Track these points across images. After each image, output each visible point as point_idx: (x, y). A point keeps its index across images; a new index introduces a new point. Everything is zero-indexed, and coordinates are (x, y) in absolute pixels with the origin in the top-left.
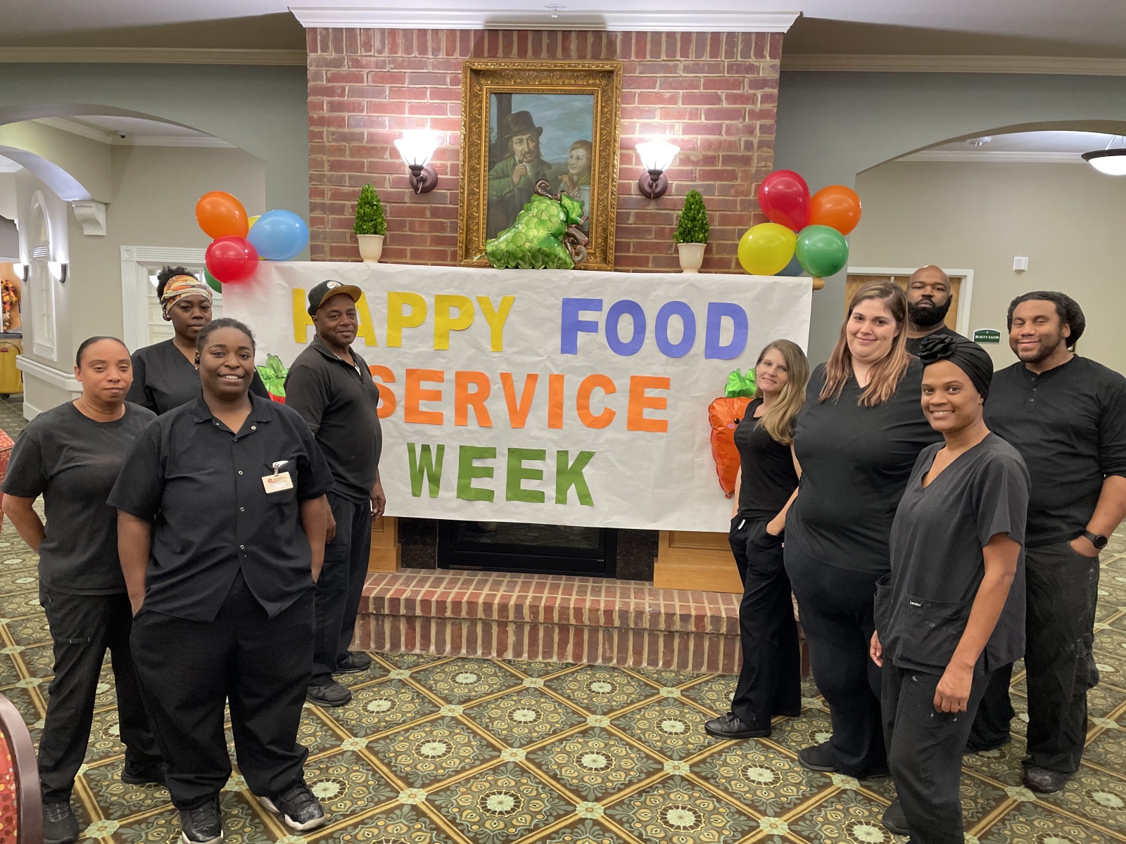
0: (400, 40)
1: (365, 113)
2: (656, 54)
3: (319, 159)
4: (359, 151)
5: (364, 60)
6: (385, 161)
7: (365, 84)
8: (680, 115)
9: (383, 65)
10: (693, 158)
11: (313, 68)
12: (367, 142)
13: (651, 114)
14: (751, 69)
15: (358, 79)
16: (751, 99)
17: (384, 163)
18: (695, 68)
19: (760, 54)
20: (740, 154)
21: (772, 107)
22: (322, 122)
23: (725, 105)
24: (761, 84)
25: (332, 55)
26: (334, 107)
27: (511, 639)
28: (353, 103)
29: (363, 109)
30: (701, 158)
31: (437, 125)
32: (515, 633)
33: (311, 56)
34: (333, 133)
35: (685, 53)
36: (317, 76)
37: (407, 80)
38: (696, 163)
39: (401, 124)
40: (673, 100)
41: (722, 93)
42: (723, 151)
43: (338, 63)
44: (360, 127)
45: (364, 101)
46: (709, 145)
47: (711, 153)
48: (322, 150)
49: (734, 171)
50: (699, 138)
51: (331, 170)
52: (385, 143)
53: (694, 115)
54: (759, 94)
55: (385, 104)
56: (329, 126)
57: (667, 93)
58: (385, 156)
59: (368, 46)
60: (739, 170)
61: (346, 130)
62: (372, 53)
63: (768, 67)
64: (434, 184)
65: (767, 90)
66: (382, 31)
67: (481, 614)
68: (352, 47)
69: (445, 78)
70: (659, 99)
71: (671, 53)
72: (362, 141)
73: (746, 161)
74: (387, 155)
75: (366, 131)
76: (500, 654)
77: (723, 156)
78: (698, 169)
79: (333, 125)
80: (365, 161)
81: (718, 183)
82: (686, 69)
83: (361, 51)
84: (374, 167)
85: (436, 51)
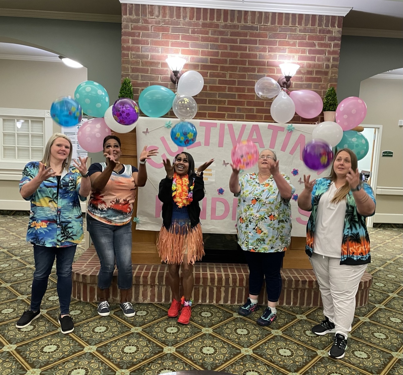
0: (167, 11)
1: (149, 45)
2: (287, 24)
3: (127, 67)
4: (147, 63)
5: (150, 20)
6: (159, 68)
7: (150, 31)
8: (297, 52)
9: (159, 23)
10: (302, 71)
11: (125, 23)
12: (150, 59)
13: (284, 51)
14: (329, 32)
15: (146, 29)
16: (330, 46)
17: (158, 69)
18: (305, 31)
19: (333, 26)
20: (323, 70)
21: (338, 49)
22: (128, 49)
23: (317, 48)
24: (332, 39)
25: (134, 17)
26: (134, 42)
27: (223, 295)
28: (144, 40)
29: (149, 43)
30: (306, 71)
31: (184, 52)
32: (225, 292)
33: (124, 17)
34: (134, 54)
35: (300, 24)
36: (127, 27)
37: (170, 30)
38: (304, 74)
39: (167, 51)
40: (294, 45)
41: (316, 42)
42: (316, 68)
43: (137, 21)
44: (147, 52)
45: (150, 40)
46: (310, 66)
47: (310, 69)
48: (128, 62)
49: (320, 78)
50: (305, 62)
51: (132, 72)
52: (159, 60)
53: (303, 52)
54: (332, 43)
55: (160, 41)
56: (132, 51)
57: (292, 41)
58: (159, 66)
59: (152, 13)
60: (323, 77)
61: (140, 53)
62: (154, 17)
63: (336, 31)
65: (336, 41)
67: (209, 283)
68: (144, 13)
69: (189, 30)
70: (288, 44)
71: (294, 23)
72: (148, 59)
73: (326, 73)
74: (160, 66)
75: (150, 54)
76: (217, 302)
77: (316, 71)
78: (304, 76)
79: (134, 51)
80: (149, 68)
81: (313, 83)
82: (300, 31)
83: (148, 16)
84: (153, 71)
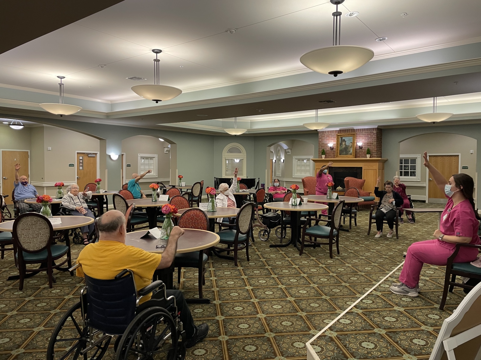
0: (329, 132)
1: (325, 141)
2: (360, 131)
4: (324, 145)
8: (364, 138)
9: (327, 135)
13: (360, 138)
14: (373, 132)
15: (324, 136)
16: (373, 136)
18: (366, 133)
19: (374, 130)
21: (376, 137)
22: (320, 142)
23: (369, 137)
24: (374, 134)
25: (321, 134)
26: (321, 140)
31: (334, 141)
33: (319, 134)
35: (364, 131)
36: (320, 137)
37: (330, 136)
38: (366, 144)
39: (329, 141)
40: (363, 136)
41: (369, 135)
45: (325, 139)
46: (368, 142)
48: (320, 145)
50: (366, 141)
51: (321, 147)
52: (327, 144)
53: (366, 138)
54: (374, 135)
55: (327, 139)
57: (362, 136)
59: (326, 133)
60: (372, 145)
61: (323, 143)
63: (375, 132)
64: (333, 148)
65: (375, 135)
66: (327, 131)
68: (324, 133)
69: (335, 136)
70: (361, 136)
71: (362, 131)
73: (373, 143)
75: (325, 143)
82: (364, 133)
83: (325, 133)
84: (326, 147)
85: (334, 133)
